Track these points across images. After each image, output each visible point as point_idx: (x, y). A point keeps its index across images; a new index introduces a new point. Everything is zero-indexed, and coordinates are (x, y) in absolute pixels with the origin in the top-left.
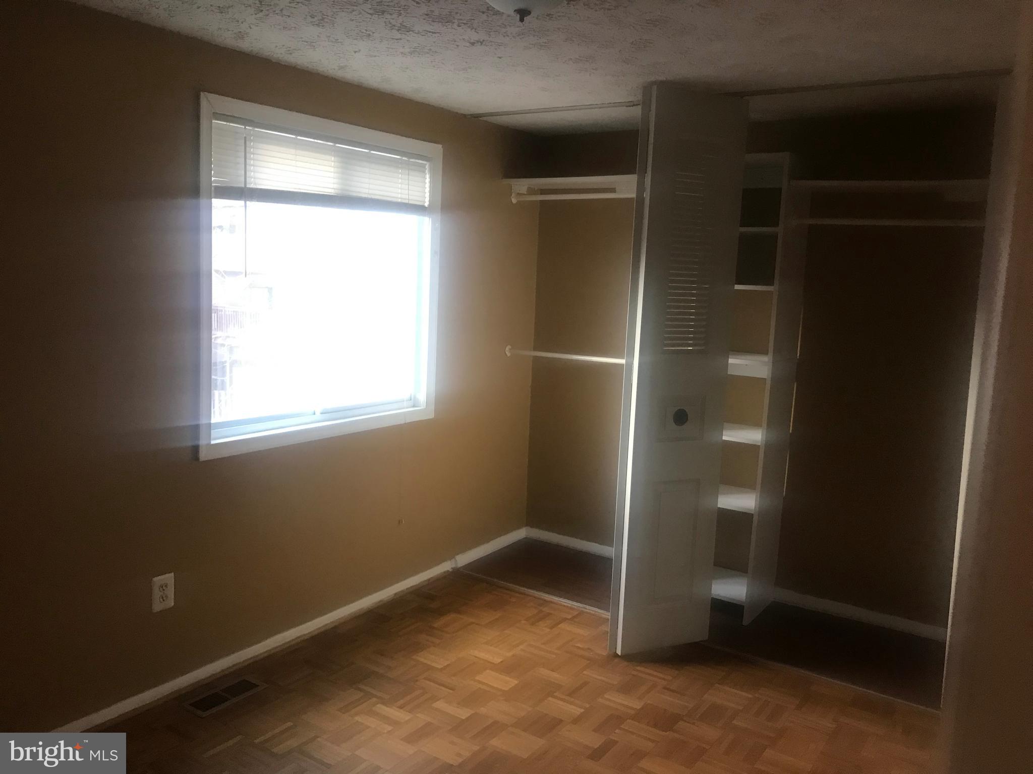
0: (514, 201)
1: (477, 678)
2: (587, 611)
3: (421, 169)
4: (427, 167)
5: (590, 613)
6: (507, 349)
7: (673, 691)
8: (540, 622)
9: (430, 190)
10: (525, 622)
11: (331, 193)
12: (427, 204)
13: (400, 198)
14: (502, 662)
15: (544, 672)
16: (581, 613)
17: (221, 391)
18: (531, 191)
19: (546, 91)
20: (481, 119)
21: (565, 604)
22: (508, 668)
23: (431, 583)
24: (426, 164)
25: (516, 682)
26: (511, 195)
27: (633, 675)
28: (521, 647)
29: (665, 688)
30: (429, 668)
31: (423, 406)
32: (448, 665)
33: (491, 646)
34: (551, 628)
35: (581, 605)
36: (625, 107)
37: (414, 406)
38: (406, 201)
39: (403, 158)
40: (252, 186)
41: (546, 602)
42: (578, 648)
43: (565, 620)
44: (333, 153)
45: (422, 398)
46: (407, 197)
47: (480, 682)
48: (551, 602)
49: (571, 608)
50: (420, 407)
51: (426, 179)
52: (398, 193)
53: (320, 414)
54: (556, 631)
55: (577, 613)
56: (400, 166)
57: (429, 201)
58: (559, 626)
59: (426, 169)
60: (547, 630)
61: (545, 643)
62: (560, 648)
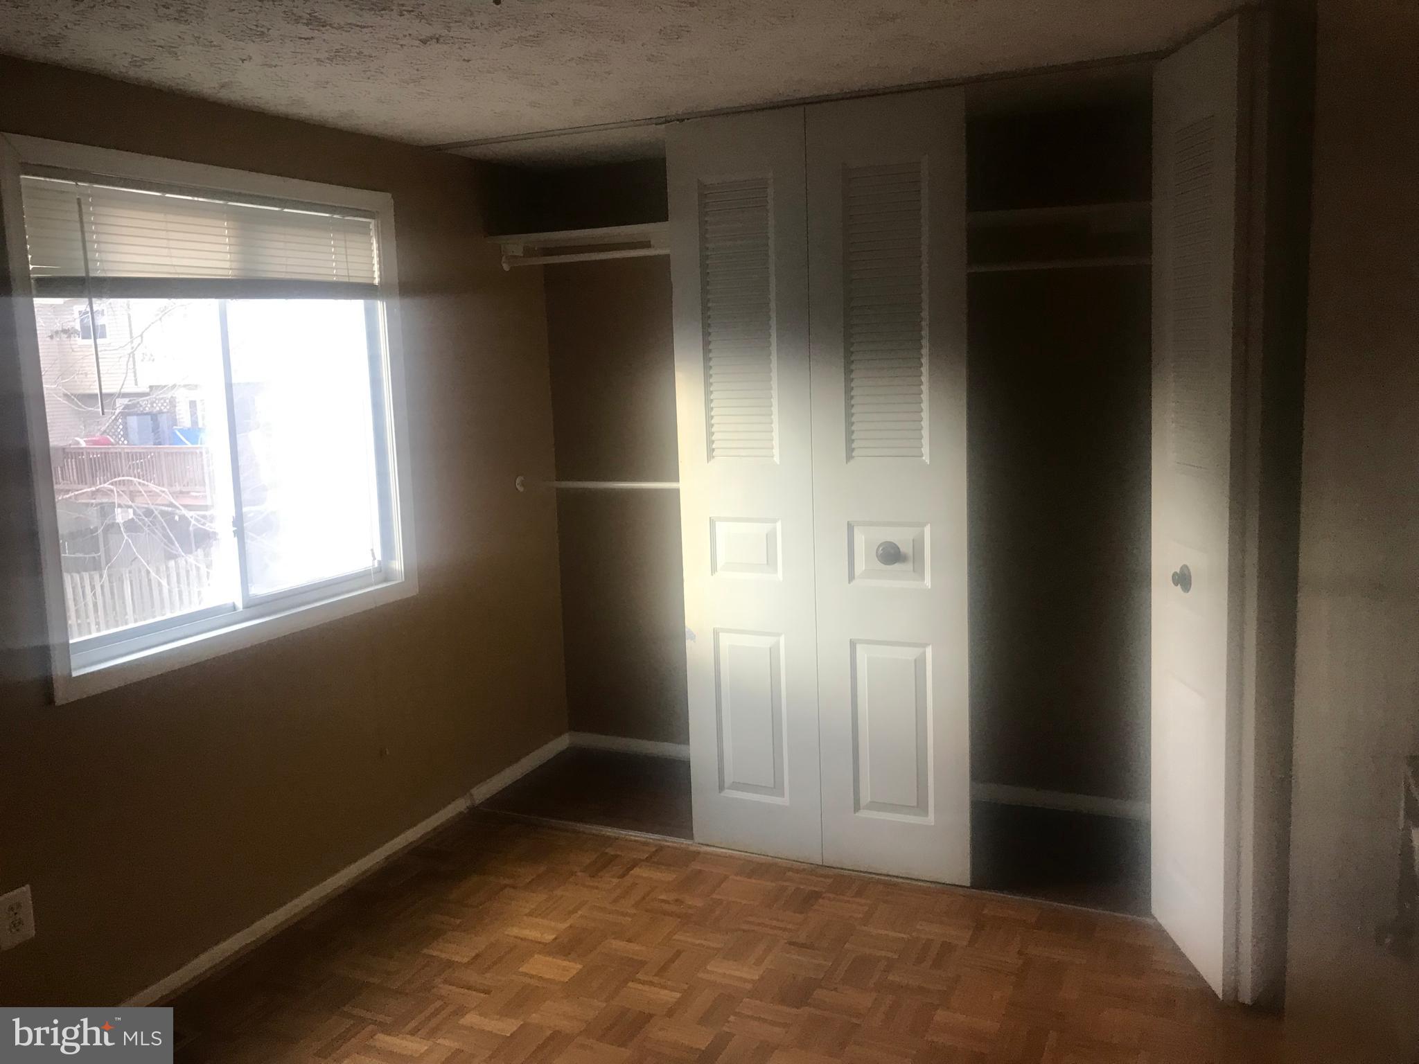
0: (506, 267)
1: (521, 970)
2: (668, 844)
3: (364, 230)
4: (372, 226)
5: (673, 847)
6: (518, 481)
7: (803, 946)
8: (604, 871)
9: (379, 246)
10: (583, 874)
11: (229, 276)
12: (377, 281)
13: (334, 275)
14: (556, 939)
15: (617, 945)
16: (660, 849)
17: (92, 573)
18: (530, 252)
19: (539, 107)
20: (446, 151)
22: (565, 947)
23: (439, 832)
24: (370, 223)
25: (580, 967)
26: (501, 259)
27: (744, 931)
28: (581, 912)
29: (791, 943)
30: (450, 964)
31: (400, 579)
32: (477, 956)
33: (536, 917)
34: (622, 876)
36: (654, 125)
37: (386, 580)
38: (346, 280)
39: (335, 216)
40: (99, 274)
41: (609, 841)
42: (663, 901)
43: (635, 864)
44: (225, 215)
45: (398, 565)
46: (345, 273)
47: (526, 974)
49: (646, 844)
50: (396, 580)
51: (372, 244)
52: (332, 268)
53: (243, 608)
54: (628, 880)
55: (654, 849)
56: (331, 228)
57: (380, 277)
58: (632, 872)
59: (371, 229)
60: (615, 881)
61: (615, 901)
62: (636, 905)
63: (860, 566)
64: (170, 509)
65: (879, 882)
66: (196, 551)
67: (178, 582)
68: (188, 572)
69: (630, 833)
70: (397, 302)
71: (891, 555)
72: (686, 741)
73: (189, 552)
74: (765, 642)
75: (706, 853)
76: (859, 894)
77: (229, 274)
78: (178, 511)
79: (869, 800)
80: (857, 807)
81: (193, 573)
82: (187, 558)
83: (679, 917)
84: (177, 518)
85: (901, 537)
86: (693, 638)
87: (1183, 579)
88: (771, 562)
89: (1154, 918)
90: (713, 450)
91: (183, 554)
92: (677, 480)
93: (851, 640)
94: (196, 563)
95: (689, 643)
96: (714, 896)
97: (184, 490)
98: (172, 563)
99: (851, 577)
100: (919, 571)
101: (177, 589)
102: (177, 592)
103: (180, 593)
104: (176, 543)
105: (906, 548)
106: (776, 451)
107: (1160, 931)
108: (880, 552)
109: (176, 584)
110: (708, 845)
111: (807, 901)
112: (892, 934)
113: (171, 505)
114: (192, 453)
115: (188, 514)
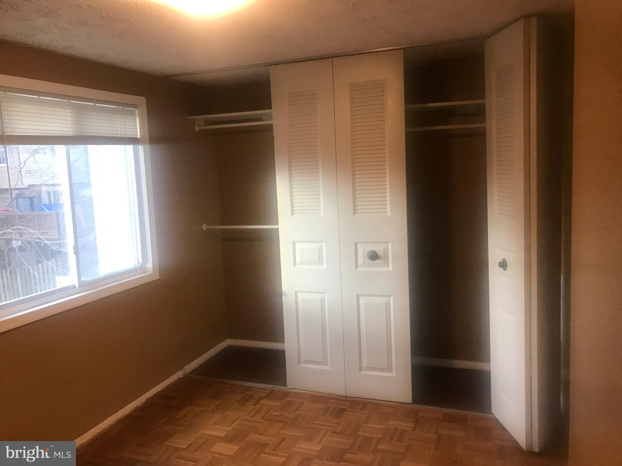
0: (197, 130)
1: (211, 450)
3: (133, 114)
4: (136, 112)
5: (277, 390)
6: (203, 226)
7: (339, 433)
8: (247, 402)
9: (140, 121)
10: (237, 404)
12: (139, 137)
13: (120, 134)
14: (226, 435)
15: (255, 437)
16: (272, 391)
18: (207, 123)
20: (170, 78)
21: (261, 387)
22: (231, 439)
24: (135, 110)
25: (238, 447)
26: (195, 127)
27: (312, 428)
28: (237, 422)
29: (334, 433)
30: (178, 449)
31: (151, 272)
32: (190, 445)
33: (217, 425)
34: (255, 405)
35: (270, 386)
37: (144, 272)
38: (125, 136)
39: (119, 107)
40: (9, 134)
41: (249, 388)
42: (275, 415)
43: (262, 398)
44: (68, 107)
45: (150, 265)
46: (124, 133)
47: (213, 452)
48: (251, 387)
49: (266, 389)
50: (149, 272)
51: (137, 120)
52: (119, 131)
53: (79, 287)
54: (258, 406)
55: (269, 392)
56: (118, 113)
57: (140, 134)
58: (260, 402)
59: (136, 113)
60: (253, 407)
61: (253, 416)
62: (262, 418)
63: (360, 262)
64: (39, 241)
65: (371, 403)
66: (52, 259)
67: (43, 273)
68: (48, 269)
69: (258, 385)
70: (148, 146)
71: (374, 256)
72: (283, 341)
73: (48, 260)
74: (319, 297)
75: (293, 392)
76: (363, 409)
77: (71, 134)
78: (43, 242)
79: (366, 366)
80: (361, 369)
81: (50, 270)
82: (48, 263)
83: (283, 423)
84: (42, 244)
85: (378, 248)
86: (286, 295)
87: (503, 265)
88: (320, 261)
89: (493, 415)
90: (294, 211)
91: (46, 261)
92: (278, 224)
93: (357, 294)
94: (52, 265)
95: (284, 298)
96: (298, 412)
97: (46, 231)
98: (40, 265)
99: (357, 266)
100: (386, 263)
101: (42, 277)
102: (43, 279)
103: (44, 279)
104: (42, 256)
105: (380, 253)
106: (322, 211)
107: (497, 421)
108: (369, 255)
109: (42, 275)
110: (293, 389)
111: (340, 412)
112: (378, 426)
113: (39, 238)
114: (49, 215)
115: (48, 243)
